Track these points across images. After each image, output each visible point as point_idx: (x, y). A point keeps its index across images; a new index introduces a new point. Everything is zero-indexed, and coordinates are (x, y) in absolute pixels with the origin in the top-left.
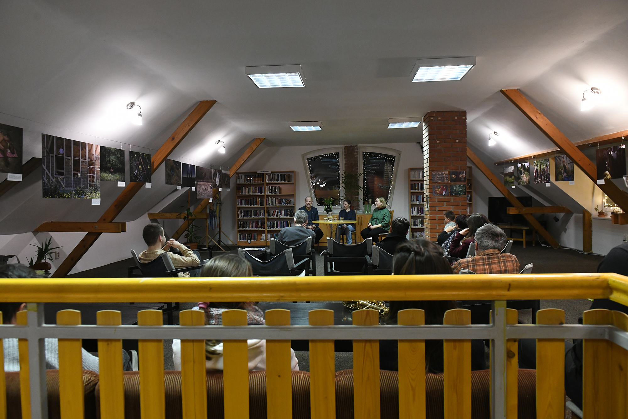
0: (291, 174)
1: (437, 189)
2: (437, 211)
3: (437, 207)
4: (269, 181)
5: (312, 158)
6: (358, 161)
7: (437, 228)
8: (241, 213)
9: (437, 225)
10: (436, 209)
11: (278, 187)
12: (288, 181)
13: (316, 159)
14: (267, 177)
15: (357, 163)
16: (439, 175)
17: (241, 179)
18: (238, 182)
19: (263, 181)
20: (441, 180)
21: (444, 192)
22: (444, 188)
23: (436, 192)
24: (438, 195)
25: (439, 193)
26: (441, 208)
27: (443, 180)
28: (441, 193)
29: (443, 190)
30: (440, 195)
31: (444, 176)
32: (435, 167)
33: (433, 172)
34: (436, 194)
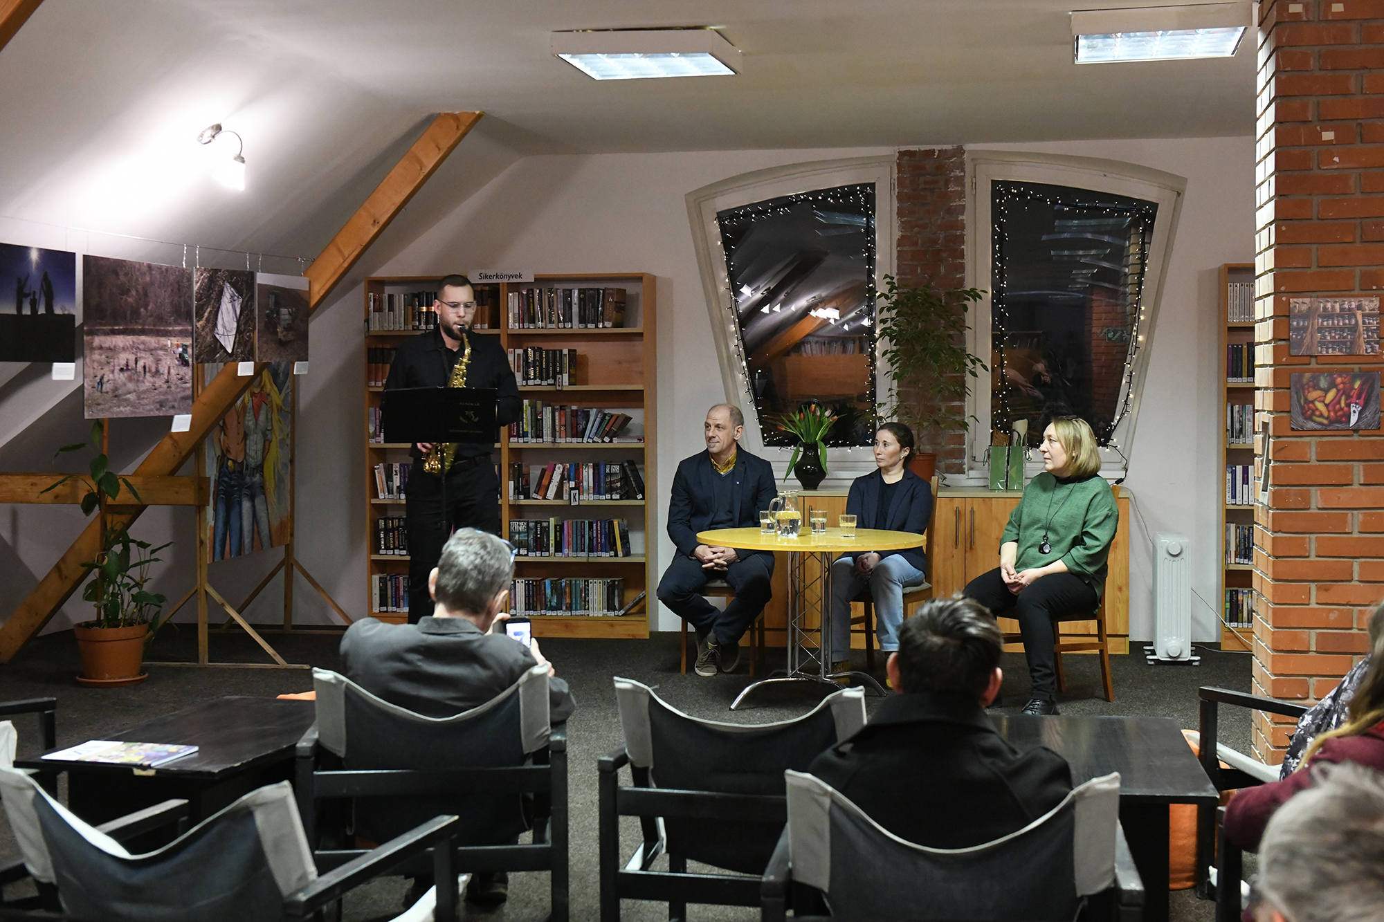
0: (631, 289)
1: (1313, 395)
2: (1313, 510)
3: (1313, 489)
4: (521, 320)
5: (739, 208)
6: (963, 228)
7: (1313, 605)
8: (389, 478)
9: (1313, 586)
10: (1309, 503)
11: (565, 352)
12: (614, 326)
13: (758, 213)
14: (513, 303)
15: (961, 239)
16: (1328, 315)
17: (391, 309)
19: (495, 323)
20: (1341, 342)
21: (1352, 409)
22: (1353, 388)
23: (1309, 409)
24: (1319, 427)
25: (1326, 414)
26: (1339, 498)
27: (1352, 343)
28: (1338, 414)
29: (1352, 397)
30: (1331, 428)
31: (1353, 322)
32: (1309, 271)
33: (1295, 300)
34: (1310, 418)
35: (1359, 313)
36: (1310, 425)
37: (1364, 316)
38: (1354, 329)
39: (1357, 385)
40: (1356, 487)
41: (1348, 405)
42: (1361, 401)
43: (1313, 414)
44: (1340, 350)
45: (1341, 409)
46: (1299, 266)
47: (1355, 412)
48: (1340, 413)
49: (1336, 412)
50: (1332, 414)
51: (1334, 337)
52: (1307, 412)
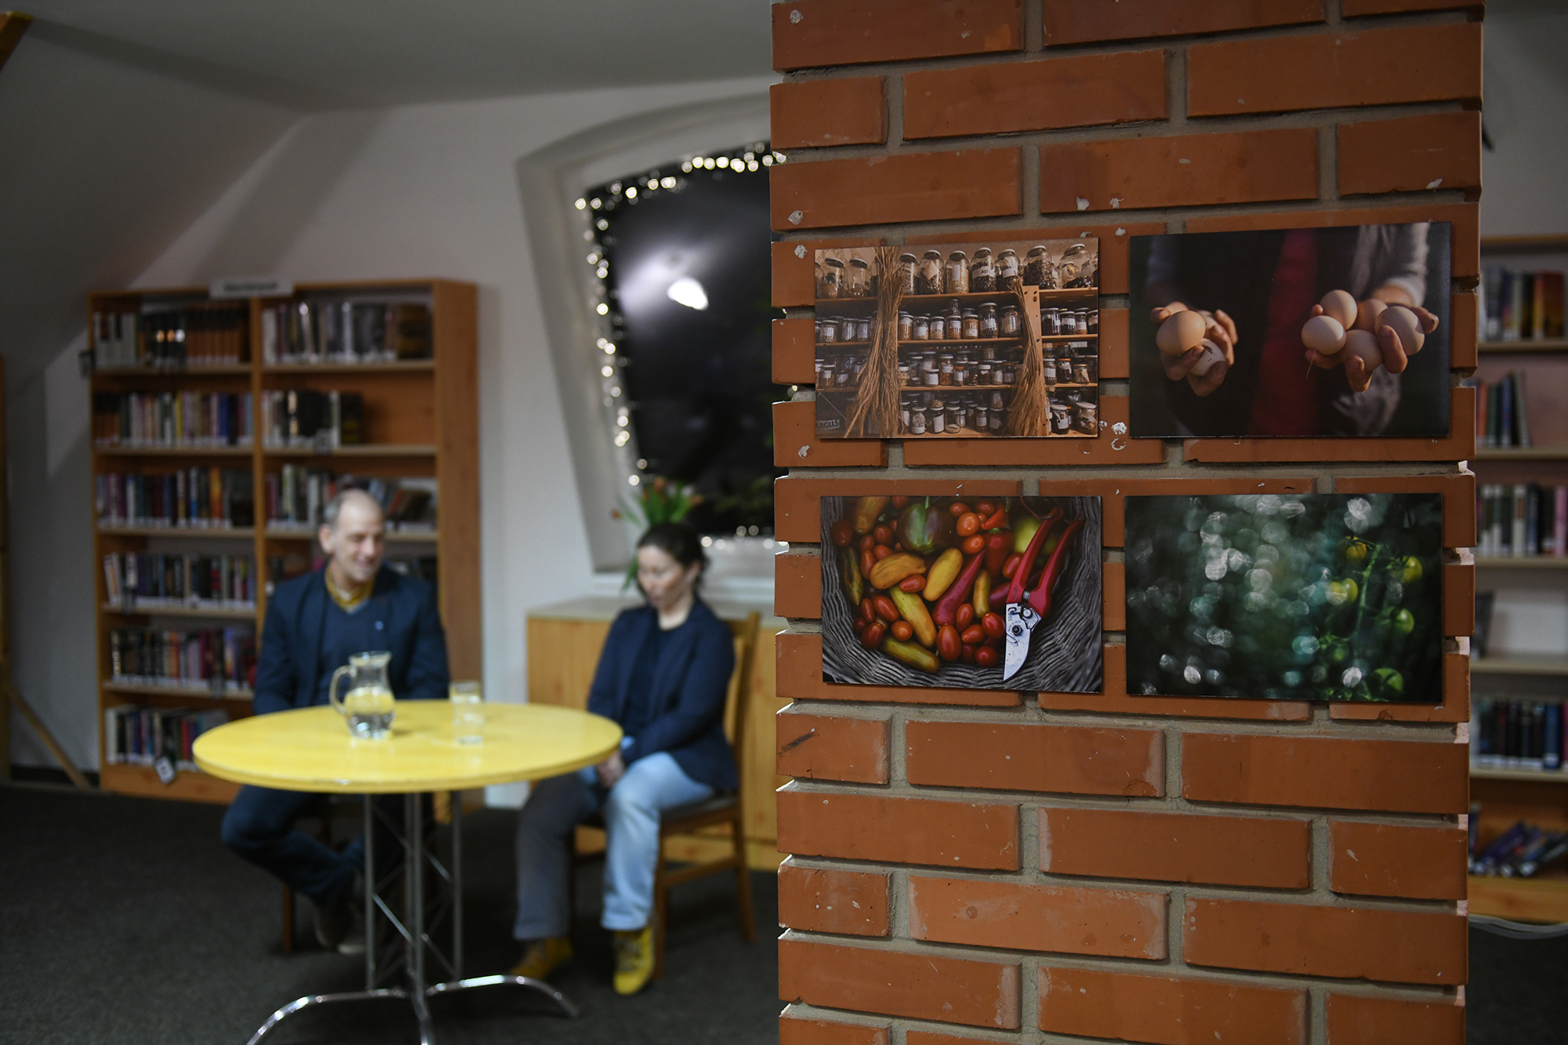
1: (891, 568)
2: (903, 944)
4: (279, 350)
8: (124, 575)
10: (889, 918)
11: (334, 396)
14: (269, 326)
16: (931, 304)
17: (119, 334)
18: (103, 362)
19: (246, 355)
20: (974, 395)
21: (1011, 621)
22: (1010, 551)
23: (877, 613)
24: (907, 677)
25: (927, 635)
26: (973, 913)
27: (1008, 395)
28: (965, 637)
29: (1008, 580)
30: (943, 681)
31: (1012, 324)
32: (876, 157)
33: (830, 254)
34: (877, 647)
35: (1031, 296)
36: (879, 667)
37: (1046, 303)
38: (1013, 350)
39: (1025, 540)
40: (1028, 879)
41: (998, 609)
42: (1040, 597)
43: (889, 633)
44: (971, 423)
45: (976, 620)
46: (846, 140)
47: (1017, 631)
48: (973, 633)
49: (959, 629)
50: (947, 634)
51: (952, 378)
52: (869, 624)
